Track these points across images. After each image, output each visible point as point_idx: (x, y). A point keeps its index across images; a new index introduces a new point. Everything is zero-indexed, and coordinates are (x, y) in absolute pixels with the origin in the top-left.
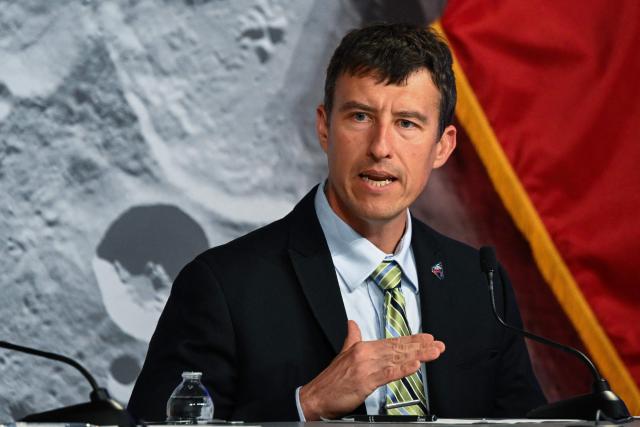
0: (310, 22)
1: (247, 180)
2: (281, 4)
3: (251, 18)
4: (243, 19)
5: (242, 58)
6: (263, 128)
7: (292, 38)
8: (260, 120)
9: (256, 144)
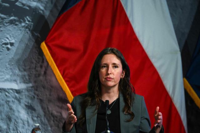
0: (21, 41)
1: (3, 78)
2: (13, 37)
3: (5, 40)
4: (3, 40)
5: (3, 49)
6: (8, 66)
7: (16, 45)
8: (7, 64)
9: (6, 70)
